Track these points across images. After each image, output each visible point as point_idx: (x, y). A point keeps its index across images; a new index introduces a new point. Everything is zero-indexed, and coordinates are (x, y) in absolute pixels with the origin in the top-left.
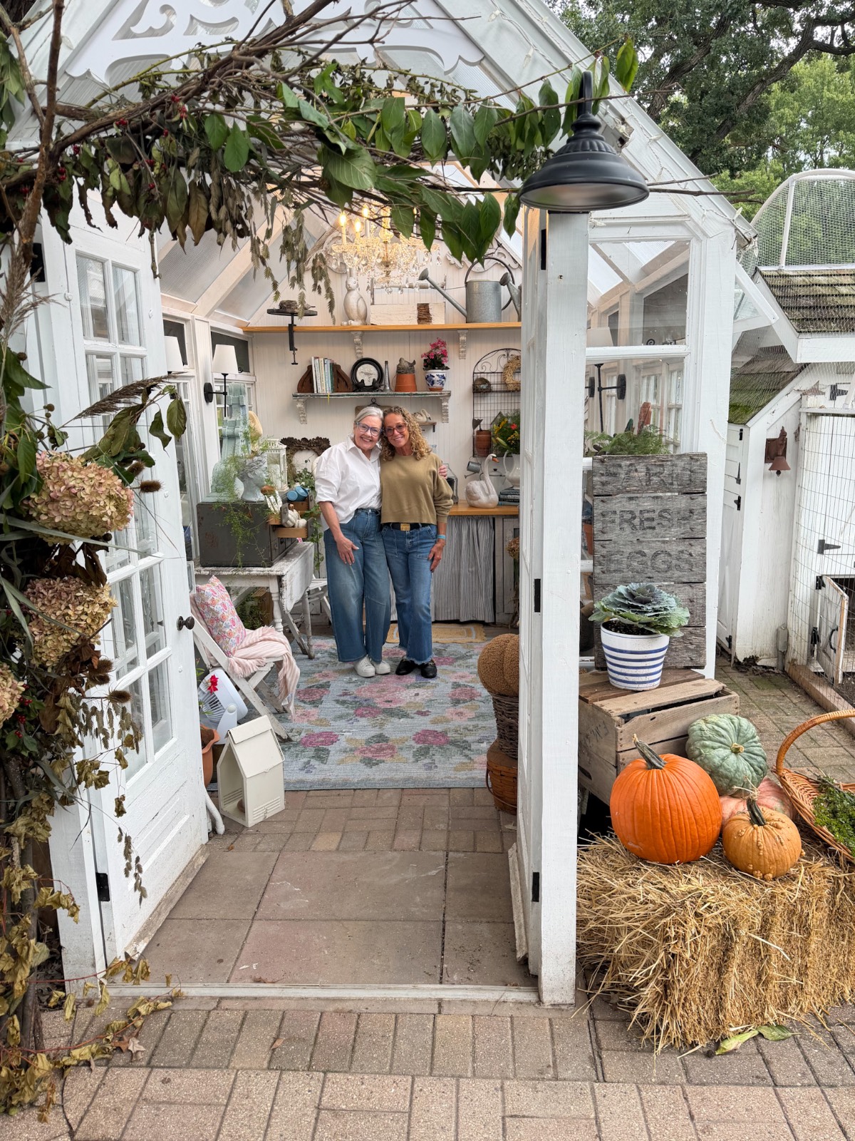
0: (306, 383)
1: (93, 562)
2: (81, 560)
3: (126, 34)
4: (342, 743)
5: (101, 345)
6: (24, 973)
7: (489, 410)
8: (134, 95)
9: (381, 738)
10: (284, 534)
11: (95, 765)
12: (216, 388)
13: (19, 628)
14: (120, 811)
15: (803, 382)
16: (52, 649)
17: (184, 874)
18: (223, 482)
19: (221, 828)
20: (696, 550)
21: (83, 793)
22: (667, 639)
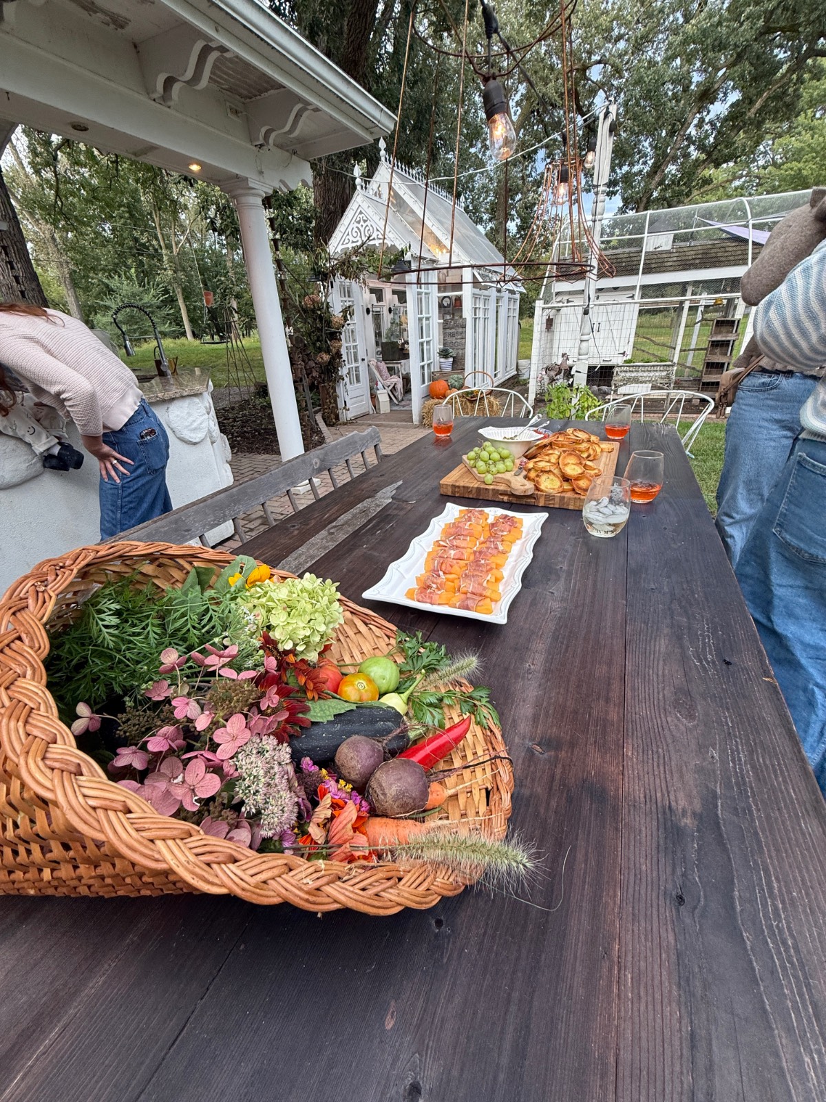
1: (340, 338)
2: (338, 337)
3: (343, 244)
5: (345, 299)
8: (344, 255)
10: (405, 352)
11: (342, 376)
12: (392, 308)
13: (329, 347)
14: (347, 386)
15: (558, 299)
17: (364, 413)
18: (389, 337)
19: (375, 411)
20: (463, 341)
21: (341, 381)
22: (451, 359)
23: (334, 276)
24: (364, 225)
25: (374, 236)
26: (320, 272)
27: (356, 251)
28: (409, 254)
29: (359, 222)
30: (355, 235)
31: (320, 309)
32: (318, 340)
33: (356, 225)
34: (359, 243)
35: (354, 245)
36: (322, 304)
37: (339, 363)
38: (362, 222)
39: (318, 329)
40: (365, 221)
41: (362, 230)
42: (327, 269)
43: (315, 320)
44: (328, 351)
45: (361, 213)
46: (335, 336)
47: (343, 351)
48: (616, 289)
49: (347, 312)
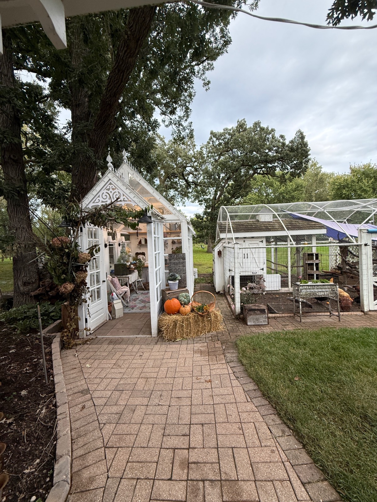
0: (140, 242)
1: (86, 269)
2: (84, 269)
3: (94, 202)
4: (138, 307)
5: (91, 240)
6: (72, 328)
7: (175, 247)
8: (94, 210)
9: (145, 306)
10: (131, 270)
11: (85, 299)
12: (121, 244)
13: (75, 278)
14: (88, 306)
15: (223, 241)
16: (79, 280)
17: (102, 323)
18: (119, 260)
19: (111, 318)
20: (184, 268)
21: (83, 303)
22: (177, 281)
23: (84, 224)
24: (113, 192)
25: (122, 198)
26: (71, 221)
27: (105, 207)
28: (150, 212)
29: (109, 190)
30: (105, 197)
31: (68, 248)
32: (64, 272)
33: (106, 191)
34: (108, 203)
35: (104, 204)
36: (71, 243)
37: (83, 289)
38: (111, 190)
39: (64, 264)
40: (113, 189)
41: (111, 195)
42: (78, 218)
43: (62, 256)
44: (73, 281)
45: (111, 184)
46: (81, 269)
47: (88, 280)
48: (253, 237)
49: (94, 249)
